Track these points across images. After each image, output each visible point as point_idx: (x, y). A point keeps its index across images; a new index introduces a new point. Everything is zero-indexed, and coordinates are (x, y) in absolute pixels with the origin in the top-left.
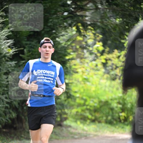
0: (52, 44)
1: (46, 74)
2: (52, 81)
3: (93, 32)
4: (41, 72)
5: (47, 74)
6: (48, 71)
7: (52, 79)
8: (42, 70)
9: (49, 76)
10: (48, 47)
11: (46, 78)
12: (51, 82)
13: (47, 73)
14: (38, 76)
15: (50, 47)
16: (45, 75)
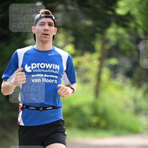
0: (54, 20)
1: (45, 68)
2: (57, 79)
3: (66, 33)
4: (38, 67)
5: (48, 69)
6: (49, 64)
7: (57, 77)
8: (38, 64)
9: (51, 72)
10: (47, 24)
11: (45, 75)
12: (54, 81)
13: (47, 67)
14: (32, 73)
15: (50, 24)
16: (43, 71)
